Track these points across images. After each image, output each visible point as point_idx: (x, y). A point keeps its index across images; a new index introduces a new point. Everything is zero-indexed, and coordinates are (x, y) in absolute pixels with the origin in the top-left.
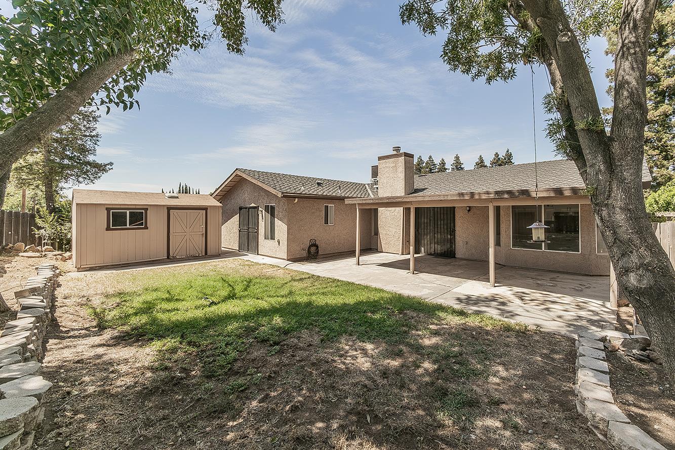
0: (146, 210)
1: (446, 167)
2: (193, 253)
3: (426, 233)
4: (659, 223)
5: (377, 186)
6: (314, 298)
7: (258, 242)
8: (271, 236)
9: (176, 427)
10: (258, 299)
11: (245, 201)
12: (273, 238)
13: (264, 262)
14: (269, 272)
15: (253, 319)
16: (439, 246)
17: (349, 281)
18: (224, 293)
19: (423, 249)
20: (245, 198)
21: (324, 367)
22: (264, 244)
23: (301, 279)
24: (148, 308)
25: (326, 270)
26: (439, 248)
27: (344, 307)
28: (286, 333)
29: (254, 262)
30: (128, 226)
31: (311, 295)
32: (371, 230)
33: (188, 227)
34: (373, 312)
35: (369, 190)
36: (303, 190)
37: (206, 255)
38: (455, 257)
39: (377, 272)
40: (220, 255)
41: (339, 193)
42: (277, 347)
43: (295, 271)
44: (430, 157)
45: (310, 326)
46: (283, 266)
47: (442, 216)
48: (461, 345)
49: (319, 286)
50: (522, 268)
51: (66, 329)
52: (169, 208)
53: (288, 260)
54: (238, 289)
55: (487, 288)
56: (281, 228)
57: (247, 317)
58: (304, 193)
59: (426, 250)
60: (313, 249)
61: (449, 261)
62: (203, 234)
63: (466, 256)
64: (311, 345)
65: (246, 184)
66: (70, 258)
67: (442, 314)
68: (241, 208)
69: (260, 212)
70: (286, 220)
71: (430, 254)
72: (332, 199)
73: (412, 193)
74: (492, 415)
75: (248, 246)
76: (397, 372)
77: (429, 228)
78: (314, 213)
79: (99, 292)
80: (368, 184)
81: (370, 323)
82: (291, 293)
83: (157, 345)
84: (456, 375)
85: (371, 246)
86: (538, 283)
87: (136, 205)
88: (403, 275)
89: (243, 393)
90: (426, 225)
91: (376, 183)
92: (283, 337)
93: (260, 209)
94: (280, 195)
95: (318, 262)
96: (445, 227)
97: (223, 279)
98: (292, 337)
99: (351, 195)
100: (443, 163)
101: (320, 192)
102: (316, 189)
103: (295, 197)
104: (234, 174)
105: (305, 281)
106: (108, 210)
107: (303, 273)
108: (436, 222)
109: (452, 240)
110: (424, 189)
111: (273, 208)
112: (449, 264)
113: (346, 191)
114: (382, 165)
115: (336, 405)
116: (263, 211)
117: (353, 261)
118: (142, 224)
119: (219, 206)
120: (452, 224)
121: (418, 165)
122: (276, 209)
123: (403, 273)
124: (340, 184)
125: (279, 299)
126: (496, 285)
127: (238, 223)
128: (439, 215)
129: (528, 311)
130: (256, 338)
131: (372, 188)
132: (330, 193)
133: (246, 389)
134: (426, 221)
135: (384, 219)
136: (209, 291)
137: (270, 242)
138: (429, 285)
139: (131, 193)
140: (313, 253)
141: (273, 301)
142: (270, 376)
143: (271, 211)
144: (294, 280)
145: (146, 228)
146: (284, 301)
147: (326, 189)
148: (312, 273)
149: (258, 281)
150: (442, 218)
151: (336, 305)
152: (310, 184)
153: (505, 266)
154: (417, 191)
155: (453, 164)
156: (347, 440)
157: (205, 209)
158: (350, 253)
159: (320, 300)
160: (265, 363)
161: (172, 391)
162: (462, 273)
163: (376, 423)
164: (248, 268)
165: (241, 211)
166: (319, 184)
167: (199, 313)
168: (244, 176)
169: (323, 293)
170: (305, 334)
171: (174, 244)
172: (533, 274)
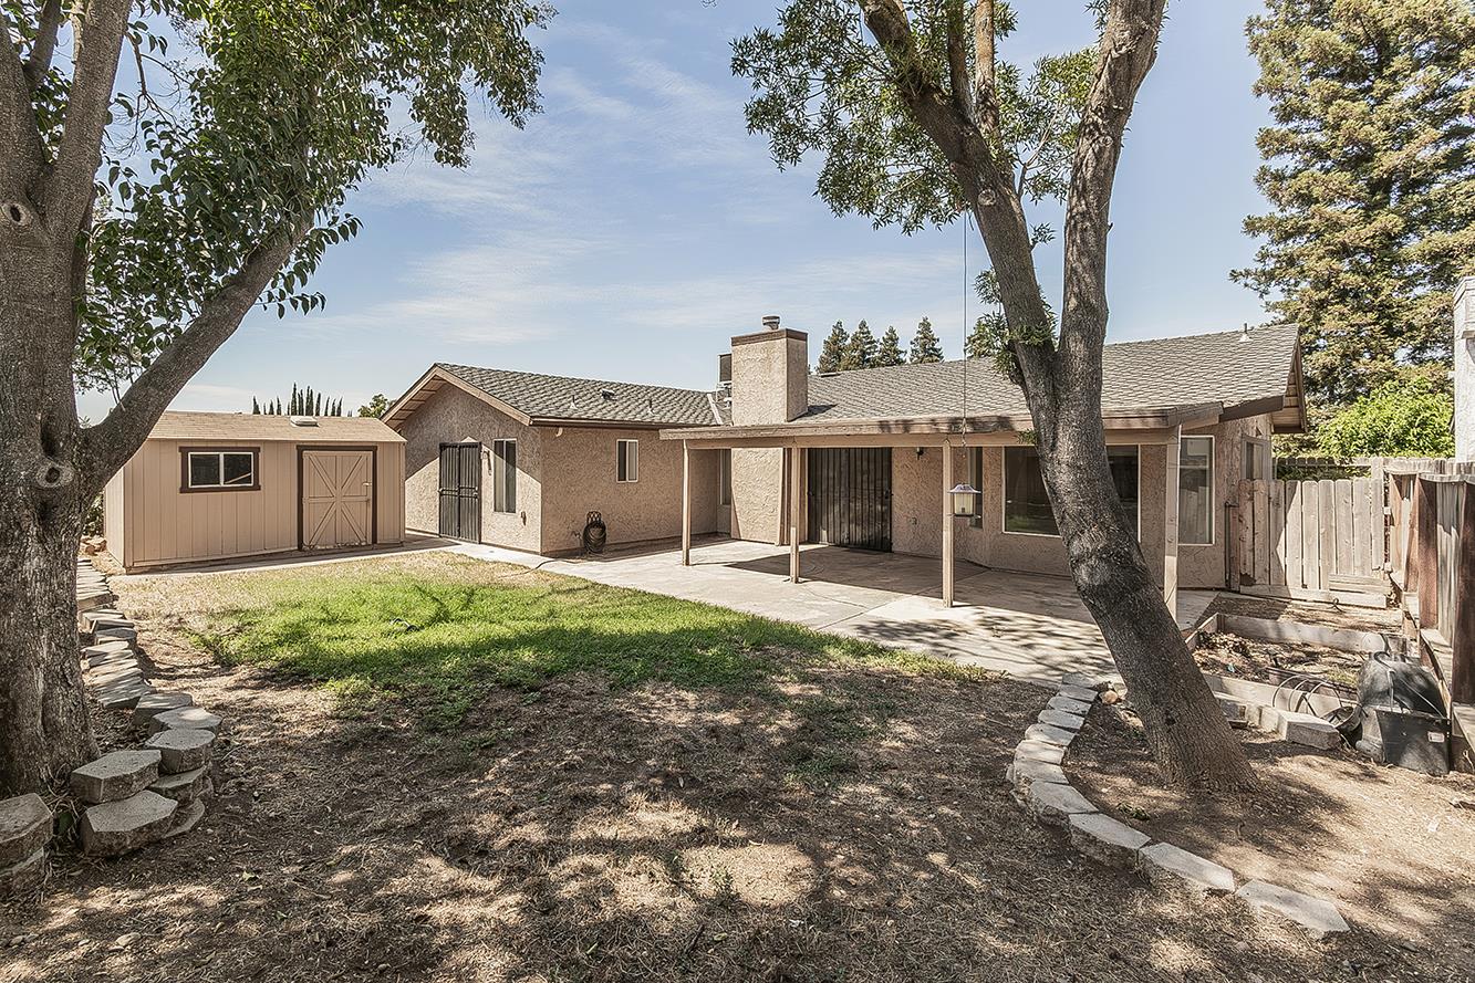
0: (257, 451)
1: (899, 347)
2: (349, 538)
3: (831, 498)
4: (1299, 482)
5: (730, 399)
6: (596, 622)
7: (480, 517)
8: (508, 504)
9: (398, 784)
10: (491, 622)
11: (452, 431)
12: (511, 509)
13: (495, 559)
14: (509, 577)
15: (488, 654)
16: (859, 529)
17: (667, 594)
18: (429, 610)
19: (824, 532)
20: (451, 424)
21: (617, 721)
22: (495, 523)
23: (570, 590)
24: (296, 634)
25: (621, 574)
26: (858, 534)
27: (652, 638)
28: (549, 675)
29: (475, 557)
30: (222, 485)
31: (591, 617)
32: (716, 492)
33: (339, 488)
34: (705, 648)
35: (713, 406)
36: (573, 409)
37: (375, 544)
38: (891, 551)
39: (724, 578)
40: (402, 544)
41: (650, 415)
42: (537, 695)
43: (560, 575)
44: (863, 324)
45: (591, 666)
46: (533, 567)
47: (865, 463)
48: (852, 697)
49: (607, 603)
50: (1024, 573)
51: (166, 667)
52: (302, 448)
53: (543, 555)
54: (453, 605)
55: (937, 610)
56: (529, 488)
57: (477, 649)
58: (575, 416)
59: (831, 535)
60: (595, 532)
61: (874, 558)
62: (368, 501)
63: (914, 549)
64: (592, 693)
65: (454, 395)
66: (103, 547)
67: (832, 651)
68: (443, 447)
69: (484, 456)
70: (538, 472)
71: (841, 545)
72: (637, 429)
73: (803, 416)
74: (871, 782)
75: (459, 526)
76: (736, 730)
77: (837, 488)
78: (595, 457)
79: (193, 609)
80: (713, 394)
81: (699, 664)
82: (552, 613)
83: (334, 687)
84: (831, 736)
85: (714, 526)
86: (1043, 602)
87: (236, 441)
88: (776, 585)
89: (488, 749)
90: (831, 482)
91: (728, 392)
92: (543, 681)
93: (484, 448)
94: (526, 421)
95: (605, 559)
96: (872, 487)
97: (420, 589)
98: (559, 682)
99: (675, 419)
100: (892, 339)
101: (610, 412)
102: (600, 407)
103: (557, 426)
104: (430, 376)
105: (579, 594)
106: (184, 451)
107: (575, 579)
108: (852, 476)
109: (885, 516)
110: (829, 407)
111: (511, 446)
112: (873, 564)
113: (665, 411)
114: (741, 355)
115: (633, 768)
116: (492, 453)
117: (677, 556)
118: (248, 480)
119: (400, 443)
120: (885, 482)
121: (835, 343)
122: (519, 448)
123: (777, 580)
124: (651, 395)
125: (532, 624)
126: (955, 603)
127: (438, 477)
128: (859, 463)
129: (995, 649)
130: (497, 682)
131: (720, 403)
132: (630, 417)
133: (492, 745)
134: (831, 474)
135: (743, 471)
136: (397, 608)
137: (505, 518)
138: (823, 603)
139: (223, 415)
140: (594, 541)
141: (521, 626)
142: (526, 731)
143: (507, 452)
144: (558, 592)
145: (257, 487)
146: (542, 626)
147: (621, 407)
148: (593, 579)
149: (487, 592)
150: (865, 468)
151: (638, 634)
152: (589, 396)
153: (990, 569)
154: (813, 411)
155: (916, 340)
156: (647, 800)
157: (372, 448)
158: (672, 542)
159: (609, 627)
160: (517, 716)
161: (380, 746)
162: (897, 582)
163: (691, 788)
164: (463, 569)
165: (444, 452)
166: (607, 396)
167: (390, 644)
168: (451, 379)
169: (615, 615)
170: (582, 678)
171: (312, 519)
172: (1040, 584)
